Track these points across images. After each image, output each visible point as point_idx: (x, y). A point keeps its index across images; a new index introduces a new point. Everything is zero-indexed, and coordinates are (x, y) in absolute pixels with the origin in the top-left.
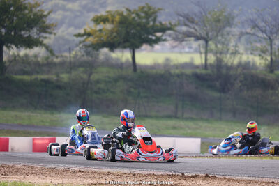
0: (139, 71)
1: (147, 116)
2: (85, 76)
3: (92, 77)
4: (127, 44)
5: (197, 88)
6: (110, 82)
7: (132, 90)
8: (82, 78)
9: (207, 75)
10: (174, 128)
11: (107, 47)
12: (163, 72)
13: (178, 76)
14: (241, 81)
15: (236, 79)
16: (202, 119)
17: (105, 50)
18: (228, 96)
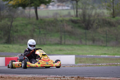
0: (39, 19)
1: (44, 44)
2: (9, 23)
3: (13, 24)
4: (32, 4)
5: (72, 28)
6: (23, 26)
7: (36, 30)
8: (7, 24)
9: (78, 20)
10: (60, 50)
11: (21, 6)
12: (53, 19)
13: (61, 21)
14: (97, 23)
15: (94, 22)
16: (75, 45)
17: (20, 8)
18: (90, 31)
